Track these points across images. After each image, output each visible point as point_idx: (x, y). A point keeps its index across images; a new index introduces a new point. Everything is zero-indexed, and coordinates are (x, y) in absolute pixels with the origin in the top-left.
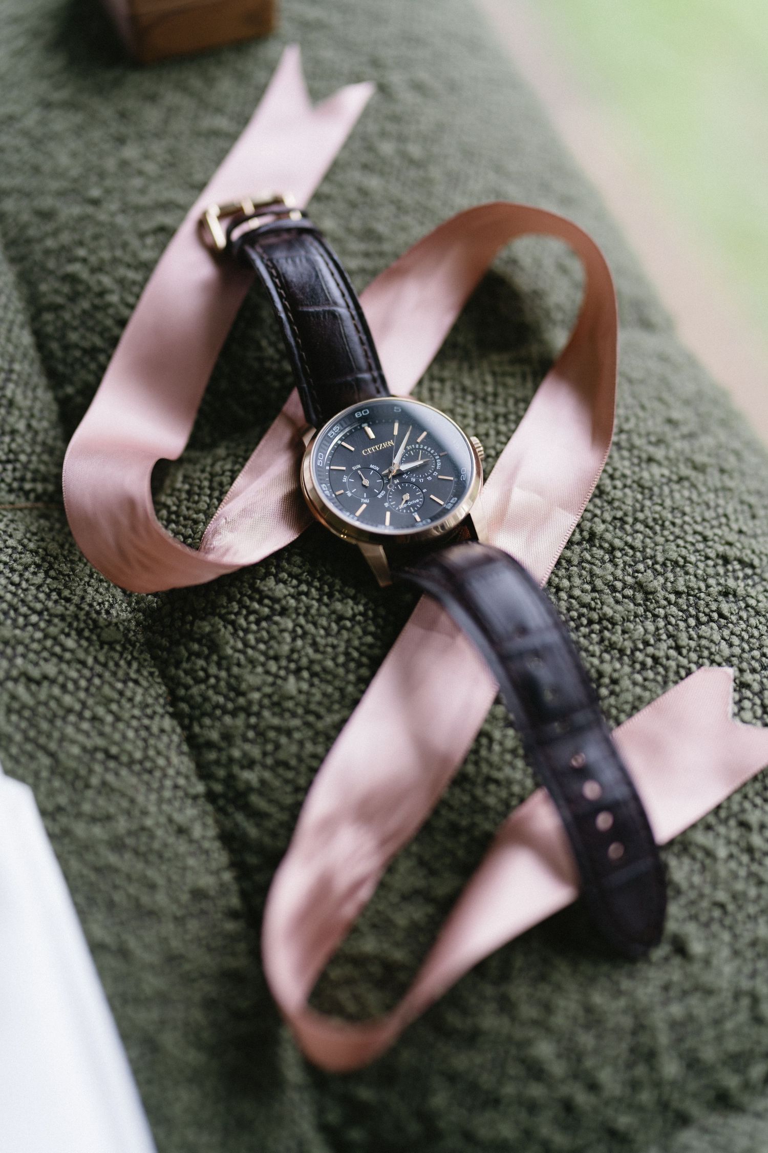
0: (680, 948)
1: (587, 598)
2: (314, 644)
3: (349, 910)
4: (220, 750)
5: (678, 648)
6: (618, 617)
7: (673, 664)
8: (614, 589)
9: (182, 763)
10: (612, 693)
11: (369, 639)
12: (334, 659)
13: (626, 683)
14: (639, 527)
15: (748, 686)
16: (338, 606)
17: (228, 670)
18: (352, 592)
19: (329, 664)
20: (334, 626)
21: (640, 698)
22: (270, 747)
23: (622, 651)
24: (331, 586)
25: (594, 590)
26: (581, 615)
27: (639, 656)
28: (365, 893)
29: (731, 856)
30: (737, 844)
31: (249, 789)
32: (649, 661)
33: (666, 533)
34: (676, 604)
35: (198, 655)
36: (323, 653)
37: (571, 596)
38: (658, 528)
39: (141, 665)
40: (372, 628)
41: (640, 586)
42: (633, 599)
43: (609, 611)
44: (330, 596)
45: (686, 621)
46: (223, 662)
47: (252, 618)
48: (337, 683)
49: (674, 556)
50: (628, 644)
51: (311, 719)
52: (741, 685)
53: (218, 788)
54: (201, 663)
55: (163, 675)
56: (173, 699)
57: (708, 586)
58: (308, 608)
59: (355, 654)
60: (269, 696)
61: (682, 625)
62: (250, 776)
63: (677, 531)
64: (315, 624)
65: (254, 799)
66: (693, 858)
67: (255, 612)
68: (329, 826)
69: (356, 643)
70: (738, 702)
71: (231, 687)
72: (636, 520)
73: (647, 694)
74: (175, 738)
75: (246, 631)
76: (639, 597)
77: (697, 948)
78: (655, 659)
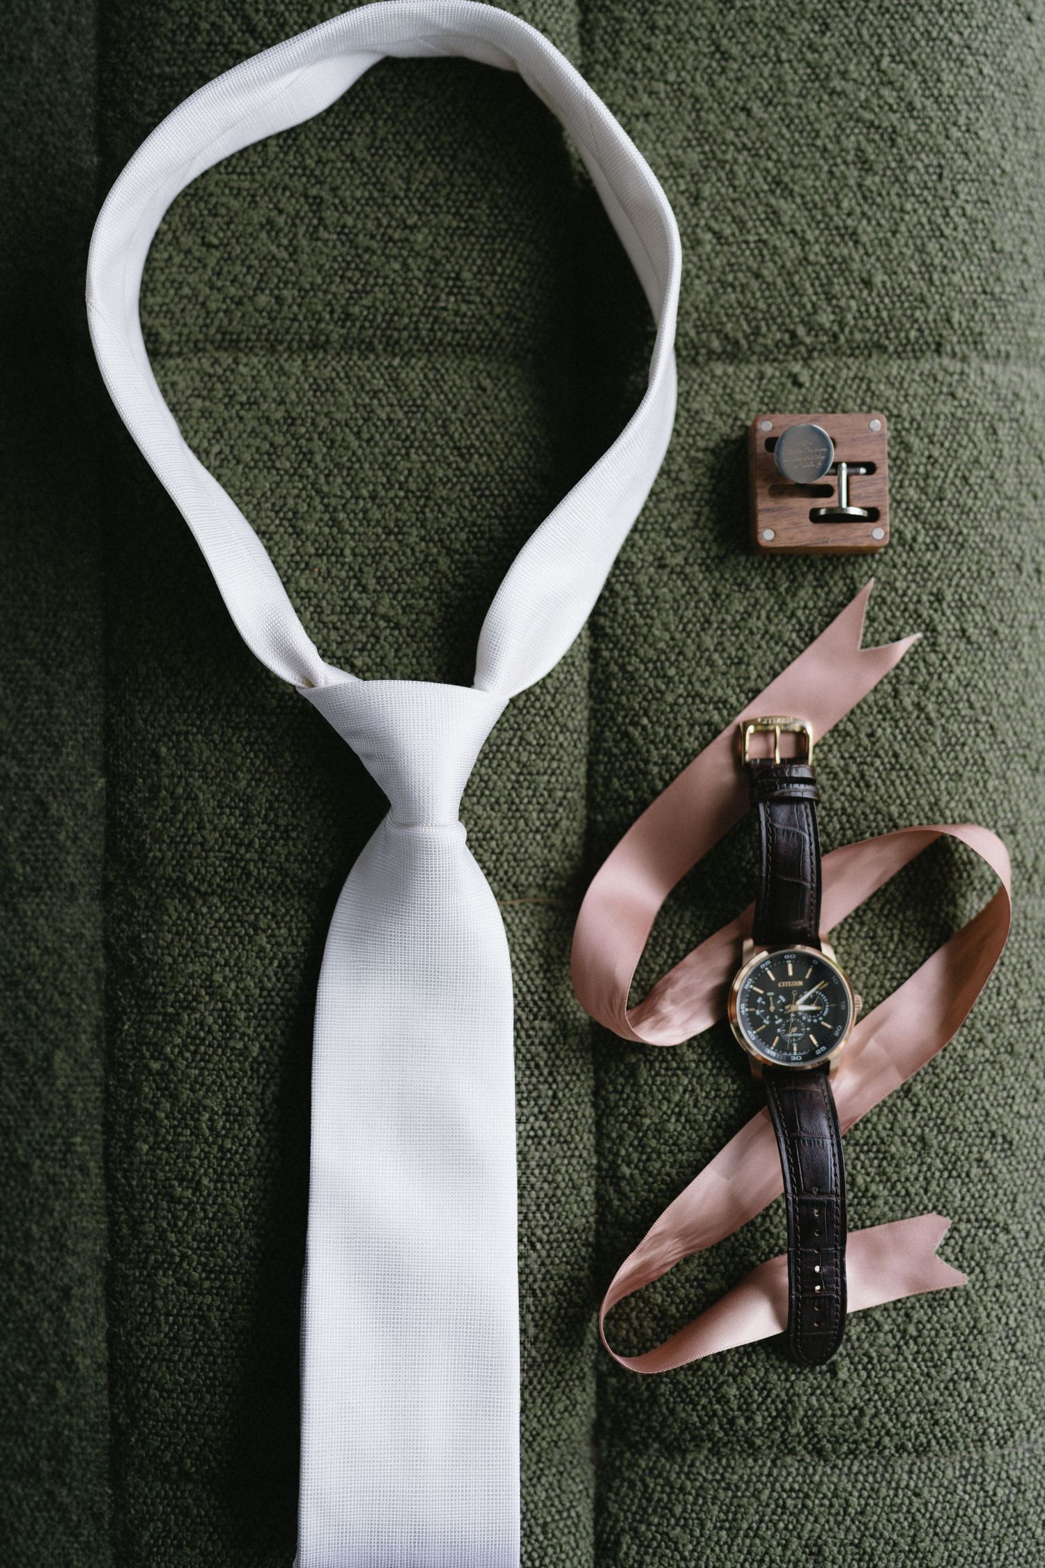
0: (833, 1371)
1: (884, 1134)
2: (696, 1101)
3: (655, 1276)
4: (614, 1144)
5: (926, 1191)
6: (898, 1155)
7: (917, 1199)
8: (904, 1134)
9: (589, 1139)
10: (869, 1204)
11: (732, 1111)
12: (704, 1115)
13: (881, 1202)
14: (946, 1093)
15: (959, 1231)
16: (721, 1080)
17: (637, 1094)
18: (733, 1073)
19: (700, 1117)
20: (713, 1093)
21: (884, 1215)
22: (644, 1157)
23: (889, 1180)
24: (722, 1063)
25: (891, 1129)
26: (874, 1143)
27: (899, 1186)
28: (668, 1269)
29: (891, 1331)
30: (898, 1326)
31: (624, 1177)
32: (903, 1192)
33: (961, 1104)
34: (942, 1158)
35: (622, 1074)
36: (699, 1109)
37: (874, 1129)
38: (958, 1098)
39: (584, 1064)
40: (736, 1104)
41: (922, 1139)
42: (914, 1145)
43: (893, 1149)
44: (719, 1069)
45: (941, 1172)
46: (636, 1088)
47: (664, 1065)
48: (700, 1133)
49: (958, 1124)
50: (895, 1177)
51: (675, 1149)
52: (955, 1229)
53: (605, 1165)
54: (621, 1080)
55: (595, 1072)
56: (596, 1093)
57: (970, 1152)
58: (702, 1074)
59: (719, 1118)
60: (656, 1124)
61: (937, 1174)
62: (626, 1170)
63: (971, 1104)
64: (702, 1086)
65: (623, 1184)
66: (867, 1324)
67: (667, 1062)
68: (661, 1237)
69: (722, 1110)
70: (947, 1240)
71: (634, 1107)
72: (945, 1087)
73: (890, 1214)
74: (590, 1121)
75: (658, 1074)
76: (919, 1146)
77: (843, 1375)
78: (908, 1193)
